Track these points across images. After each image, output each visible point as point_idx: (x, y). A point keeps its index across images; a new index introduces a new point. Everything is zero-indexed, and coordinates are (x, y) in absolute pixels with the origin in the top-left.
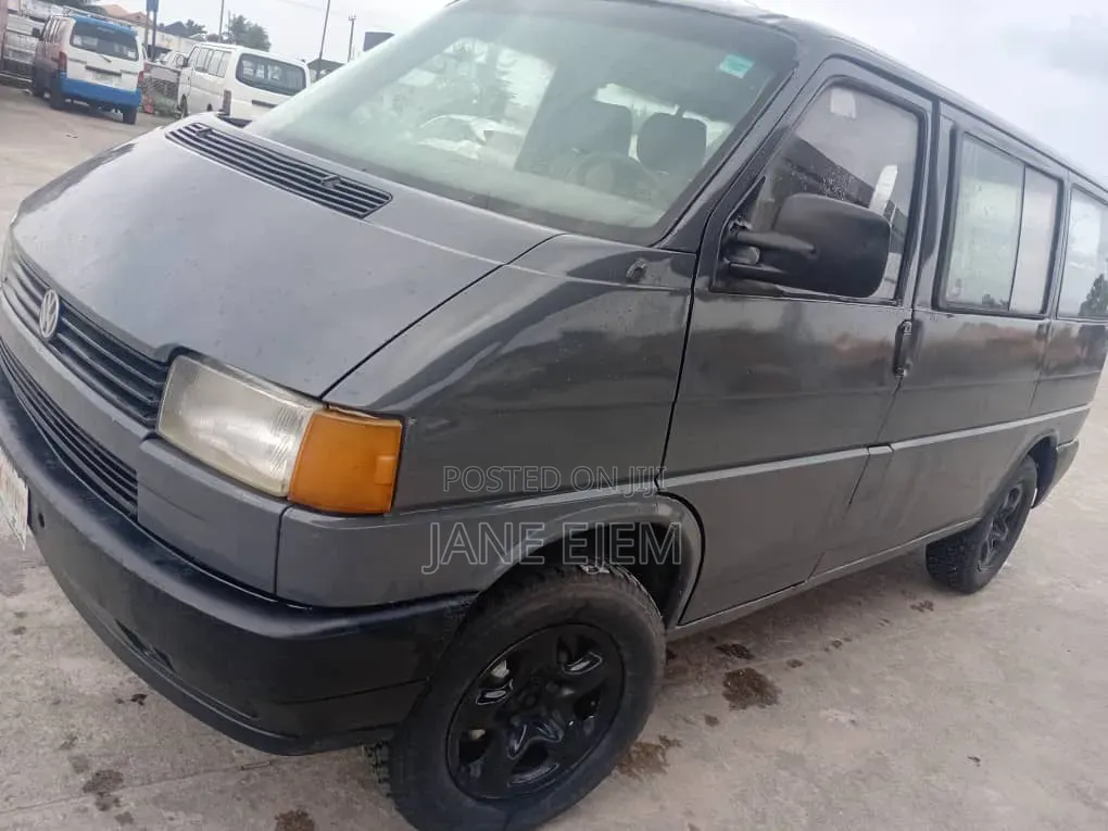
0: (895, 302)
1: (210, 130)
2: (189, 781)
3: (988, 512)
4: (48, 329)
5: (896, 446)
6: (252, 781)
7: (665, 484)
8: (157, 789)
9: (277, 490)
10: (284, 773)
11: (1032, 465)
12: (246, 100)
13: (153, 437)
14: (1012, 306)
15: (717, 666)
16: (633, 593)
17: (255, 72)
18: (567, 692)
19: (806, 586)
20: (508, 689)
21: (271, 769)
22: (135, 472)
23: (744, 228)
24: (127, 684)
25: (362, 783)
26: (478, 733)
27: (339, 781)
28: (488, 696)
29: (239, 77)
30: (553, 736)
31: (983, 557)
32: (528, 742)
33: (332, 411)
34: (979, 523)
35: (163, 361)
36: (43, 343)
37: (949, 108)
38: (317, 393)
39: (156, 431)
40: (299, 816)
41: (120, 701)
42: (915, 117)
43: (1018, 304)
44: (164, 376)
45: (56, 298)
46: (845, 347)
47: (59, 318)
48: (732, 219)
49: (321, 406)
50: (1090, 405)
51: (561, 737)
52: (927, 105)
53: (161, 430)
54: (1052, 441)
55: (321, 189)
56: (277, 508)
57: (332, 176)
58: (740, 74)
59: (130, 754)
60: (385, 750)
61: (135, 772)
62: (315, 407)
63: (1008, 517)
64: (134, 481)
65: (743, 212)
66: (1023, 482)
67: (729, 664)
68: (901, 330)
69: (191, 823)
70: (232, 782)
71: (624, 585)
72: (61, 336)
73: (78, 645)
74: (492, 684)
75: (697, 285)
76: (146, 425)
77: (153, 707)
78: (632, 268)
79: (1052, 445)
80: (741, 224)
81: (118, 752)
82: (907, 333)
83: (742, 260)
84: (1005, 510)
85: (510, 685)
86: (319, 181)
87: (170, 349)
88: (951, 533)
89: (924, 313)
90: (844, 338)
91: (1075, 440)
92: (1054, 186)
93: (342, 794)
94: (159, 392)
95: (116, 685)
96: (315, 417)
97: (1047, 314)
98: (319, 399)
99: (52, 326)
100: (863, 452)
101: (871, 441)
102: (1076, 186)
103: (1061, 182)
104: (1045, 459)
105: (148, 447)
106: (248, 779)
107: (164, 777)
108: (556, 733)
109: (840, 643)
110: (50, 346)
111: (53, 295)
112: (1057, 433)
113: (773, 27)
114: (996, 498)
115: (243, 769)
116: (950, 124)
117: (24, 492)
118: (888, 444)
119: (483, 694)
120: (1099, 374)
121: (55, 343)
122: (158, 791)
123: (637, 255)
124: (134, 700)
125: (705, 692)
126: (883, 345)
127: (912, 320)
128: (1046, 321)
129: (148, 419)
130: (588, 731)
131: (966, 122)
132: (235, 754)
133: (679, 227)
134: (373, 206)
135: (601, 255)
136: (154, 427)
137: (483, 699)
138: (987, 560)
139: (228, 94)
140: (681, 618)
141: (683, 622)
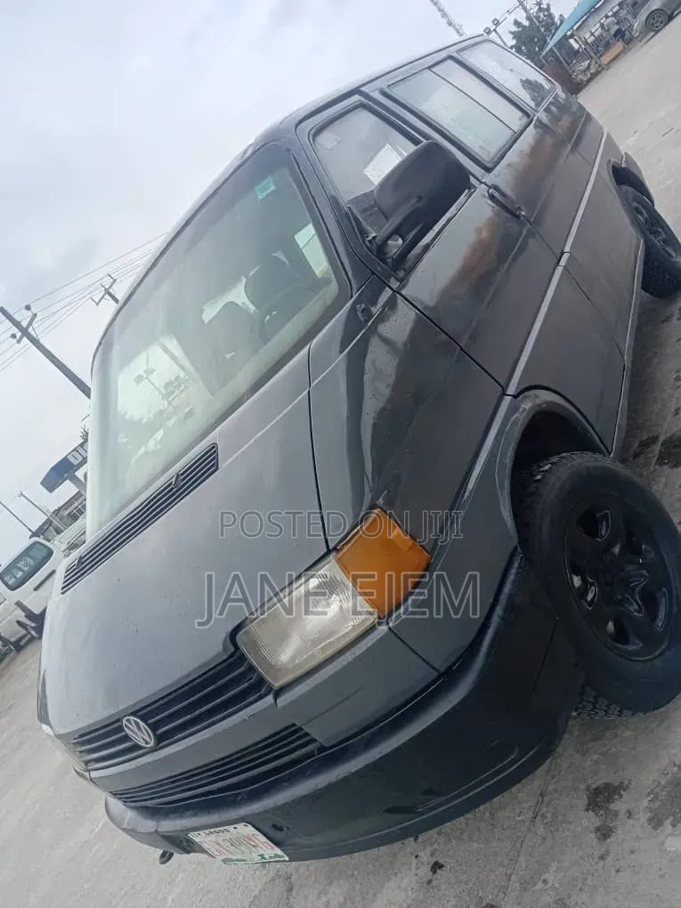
0: (472, 190)
1: (81, 558)
2: (522, 860)
3: (643, 233)
4: (148, 740)
5: (567, 249)
6: (549, 815)
7: (512, 390)
8: (515, 884)
9: (372, 619)
10: (555, 791)
11: (624, 187)
12: (31, 593)
13: (278, 693)
14: (516, 129)
15: (647, 464)
16: (574, 460)
17: (15, 577)
18: (617, 550)
19: (628, 364)
20: (592, 584)
21: (546, 799)
22: (294, 725)
23: (374, 238)
24: (419, 871)
25: (595, 739)
26: (611, 626)
27: (584, 755)
28: (589, 599)
29: (12, 588)
30: (643, 579)
31: (670, 256)
32: (637, 597)
33: (341, 549)
34: (646, 242)
35: (232, 650)
36: (156, 750)
37: (367, 86)
38: (325, 550)
39: (275, 689)
40: (595, 793)
41: (430, 882)
42: (360, 109)
43: (517, 127)
44: (243, 658)
45: (132, 718)
46: (484, 234)
47: (148, 725)
48: (364, 242)
49: (334, 554)
50: (605, 131)
51: (647, 574)
52: (356, 98)
53: (277, 685)
54: (616, 165)
55: (177, 491)
56: (384, 628)
57: (174, 479)
58: (273, 188)
59: (476, 893)
60: (587, 689)
61: (492, 894)
62: (331, 557)
63: (651, 224)
64: (300, 729)
65: (363, 233)
66: (634, 200)
67: (651, 455)
68: (492, 197)
69: (556, 871)
70: (541, 830)
71: (564, 461)
72: (160, 731)
73: (367, 893)
74: (583, 592)
75: (394, 287)
76: (266, 695)
77: (447, 860)
78: (359, 314)
79: (619, 167)
80: (370, 238)
81: (468, 899)
82: (497, 194)
83: (394, 252)
84: (646, 223)
85: (591, 580)
86: (173, 489)
87: (228, 639)
88: (642, 261)
89: (489, 178)
90: (479, 231)
91: (623, 153)
92: (450, 62)
93: (595, 757)
94: (251, 668)
95: (415, 878)
96: (339, 561)
97: (532, 115)
98: (329, 552)
99: (149, 735)
100: (559, 270)
101: (556, 260)
102: (459, 51)
103: (450, 57)
104: (625, 178)
105: (282, 701)
106: (544, 817)
107: (509, 877)
108: (642, 576)
109: (678, 376)
110: (161, 745)
111: (128, 721)
112: (613, 160)
113: (254, 153)
114: (635, 222)
115: (535, 818)
116: (377, 92)
117: (250, 830)
118: (563, 253)
119: (586, 601)
120: (587, 113)
121: (162, 740)
122: (517, 885)
123: (353, 308)
124: (434, 872)
125: (664, 479)
126: (496, 214)
127: (490, 188)
128: (535, 118)
129: (263, 690)
130: (652, 555)
131: (382, 84)
132: (519, 819)
133: (350, 274)
134: (214, 459)
135: (340, 328)
136: (272, 689)
137: (590, 604)
138: (674, 254)
139: (19, 604)
140: (607, 449)
141: (610, 450)
